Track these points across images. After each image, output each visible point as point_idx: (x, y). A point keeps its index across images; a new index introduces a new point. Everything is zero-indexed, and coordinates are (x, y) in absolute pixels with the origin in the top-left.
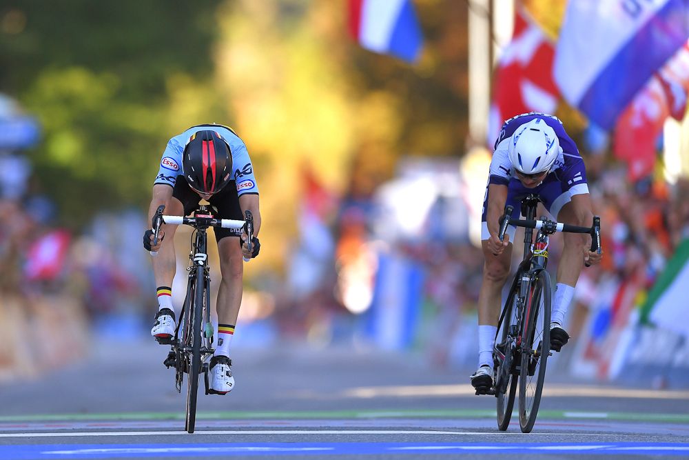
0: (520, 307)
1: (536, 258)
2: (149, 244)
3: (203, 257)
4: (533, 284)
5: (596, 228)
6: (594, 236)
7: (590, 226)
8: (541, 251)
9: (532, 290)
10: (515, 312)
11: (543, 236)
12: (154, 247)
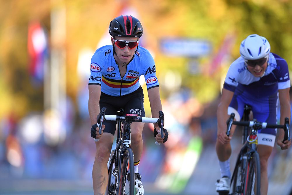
0: (242, 175)
1: (251, 145)
2: (95, 133)
3: (129, 142)
4: (249, 161)
5: (287, 125)
6: (286, 130)
7: (283, 124)
8: (254, 140)
9: (249, 165)
10: (239, 178)
11: (254, 131)
12: (99, 136)
